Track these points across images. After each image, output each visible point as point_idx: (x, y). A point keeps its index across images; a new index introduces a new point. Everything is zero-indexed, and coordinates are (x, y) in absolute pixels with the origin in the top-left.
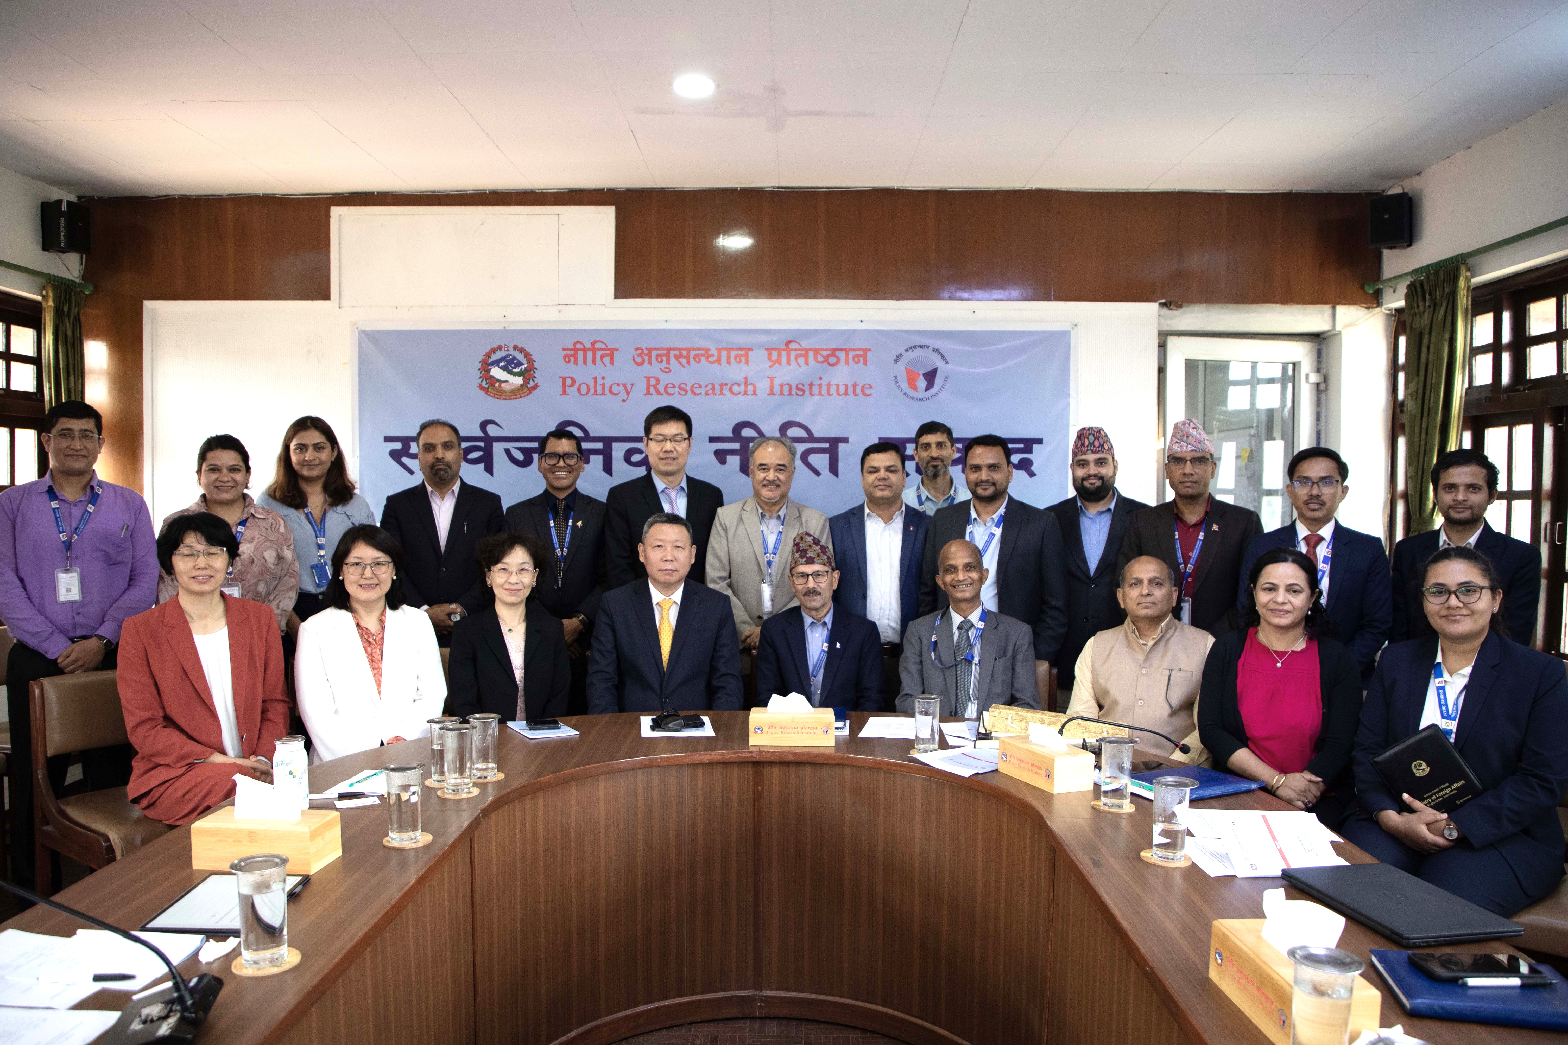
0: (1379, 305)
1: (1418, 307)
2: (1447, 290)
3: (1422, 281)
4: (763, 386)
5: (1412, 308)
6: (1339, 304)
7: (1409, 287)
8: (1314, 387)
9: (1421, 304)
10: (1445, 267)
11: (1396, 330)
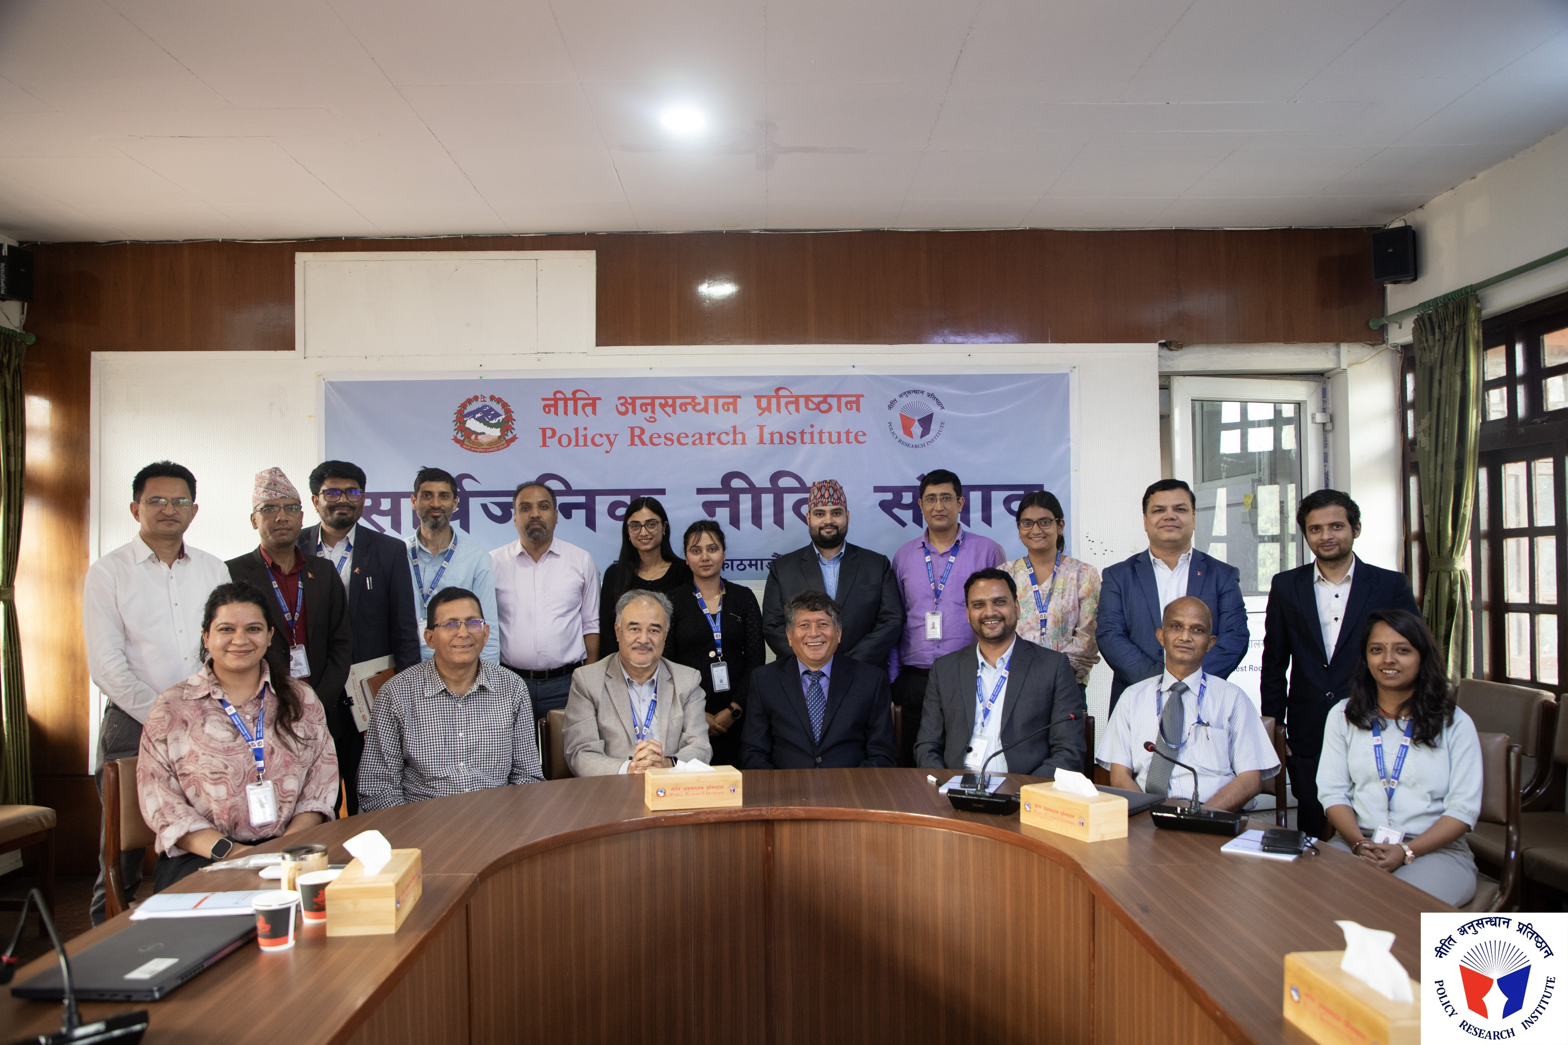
0: (1384, 341)
1: (1427, 341)
2: (1457, 323)
3: (1430, 314)
4: (753, 435)
5: (1421, 342)
6: (1343, 342)
7: (1416, 321)
8: (1321, 427)
9: (1430, 338)
10: (1453, 299)
11: (1402, 368)
